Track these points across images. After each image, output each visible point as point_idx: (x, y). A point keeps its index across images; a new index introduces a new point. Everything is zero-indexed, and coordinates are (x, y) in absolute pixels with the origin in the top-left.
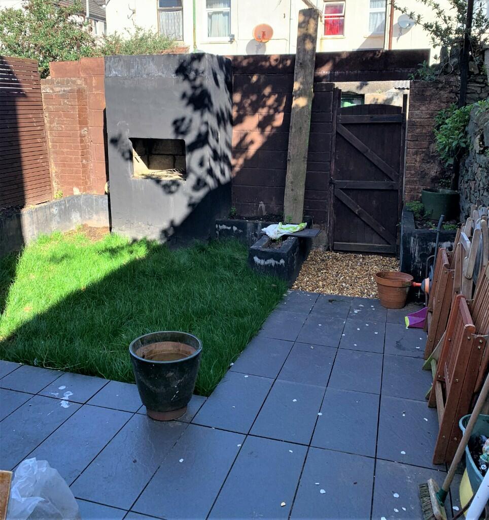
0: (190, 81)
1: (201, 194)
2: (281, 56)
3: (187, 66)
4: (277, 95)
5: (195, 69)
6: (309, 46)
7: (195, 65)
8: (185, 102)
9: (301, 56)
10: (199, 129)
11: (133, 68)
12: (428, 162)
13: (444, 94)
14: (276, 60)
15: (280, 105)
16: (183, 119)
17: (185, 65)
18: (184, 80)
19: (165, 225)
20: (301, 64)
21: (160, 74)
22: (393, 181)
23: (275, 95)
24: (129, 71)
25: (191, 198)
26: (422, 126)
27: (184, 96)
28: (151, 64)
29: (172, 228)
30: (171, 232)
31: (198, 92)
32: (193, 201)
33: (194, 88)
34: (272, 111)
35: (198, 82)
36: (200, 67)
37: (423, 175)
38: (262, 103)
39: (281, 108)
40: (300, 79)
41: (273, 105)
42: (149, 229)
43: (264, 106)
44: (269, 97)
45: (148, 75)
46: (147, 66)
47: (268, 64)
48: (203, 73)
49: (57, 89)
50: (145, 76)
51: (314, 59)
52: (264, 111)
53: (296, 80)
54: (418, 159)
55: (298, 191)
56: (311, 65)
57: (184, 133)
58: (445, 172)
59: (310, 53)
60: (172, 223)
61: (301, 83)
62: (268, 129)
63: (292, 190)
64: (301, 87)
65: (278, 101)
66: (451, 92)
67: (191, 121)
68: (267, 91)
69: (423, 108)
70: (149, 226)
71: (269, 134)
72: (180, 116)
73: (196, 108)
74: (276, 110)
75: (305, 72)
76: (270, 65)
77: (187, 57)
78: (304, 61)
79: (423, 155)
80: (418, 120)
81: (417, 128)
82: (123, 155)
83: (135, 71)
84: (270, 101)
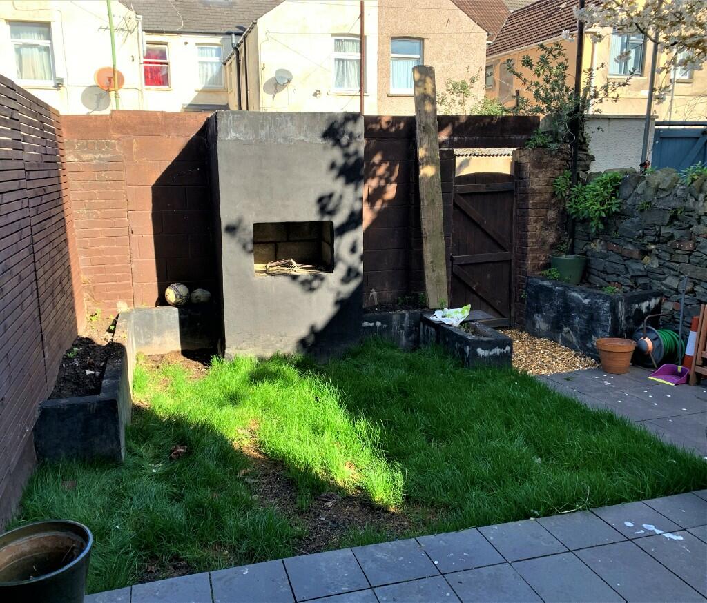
0: (342, 147)
1: (352, 286)
2: (394, 118)
3: (339, 128)
4: (388, 164)
5: (349, 131)
6: (428, 108)
7: (350, 127)
8: (335, 173)
9: (423, 119)
10: (352, 206)
11: (263, 129)
12: (546, 229)
13: (558, 161)
14: (388, 123)
15: (391, 175)
16: (331, 196)
17: (336, 126)
18: (334, 145)
19: (303, 332)
20: (424, 128)
21: (302, 138)
22: (506, 251)
23: (386, 163)
24: (257, 133)
25: (339, 293)
26: (541, 194)
27: (333, 166)
28: (290, 124)
29: (313, 335)
30: (311, 340)
31: (352, 160)
32: (342, 296)
33: (347, 155)
34: (383, 182)
35: (352, 149)
36: (355, 130)
37: (544, 242)
38: (371, 173)
39: (393, 178)
40: (425, 145)
41: (384, 175)
42: (281, 341)
43: (373, 176)
44: (379, 165)
45: (285, 138)
46: (284, 126)
47: (378, 127)
48: (359, 137)
49: (88, 156)
50: (280, 140)
51: (437, 123)
52: (373, 183)
53: (421, 146)
54: (538, 227)
55: (440, 271)
56: (435, 129)
57: (332, 213)
58: (560, 238)
59: (431, 115)
60: (312, 328)
61: (427, 150)
62: (379, 203)
63: (433, 271)
64: (427, 154)
65: (390, 170)
66: (563, 159)
67: (341, 197)
68: (377, 158)
69: (541, 176)
70: (281, 338)
71: (381, 209)
72: (327, 192)
73: (348, 181)
74: (388, 181)
75: (429, 136)
76: (381, 128)
77: (340, 117)
78: (427, 125)
79: (542, 222)
80: (537, 187)
81: (537, 196)
82: (244, 247)
83: (266, 134)
84: (381, 170)
